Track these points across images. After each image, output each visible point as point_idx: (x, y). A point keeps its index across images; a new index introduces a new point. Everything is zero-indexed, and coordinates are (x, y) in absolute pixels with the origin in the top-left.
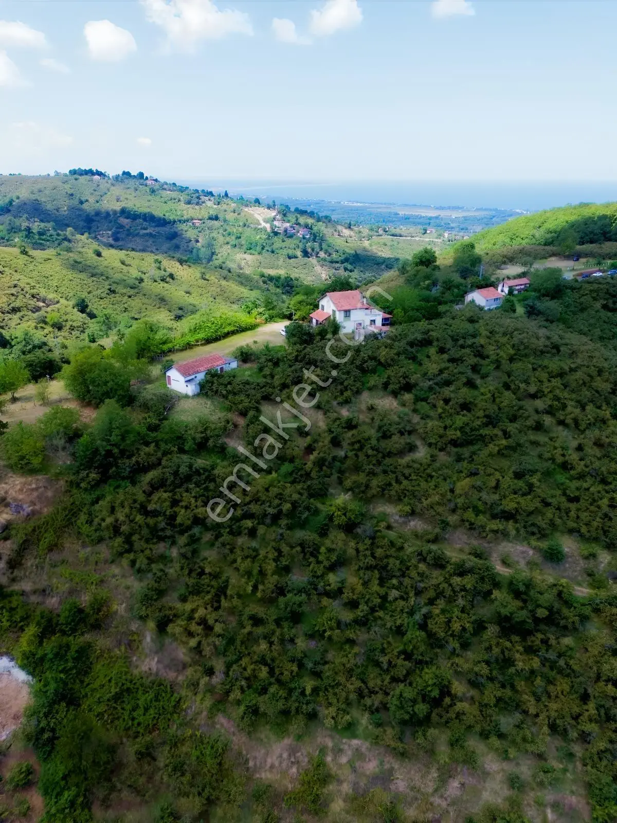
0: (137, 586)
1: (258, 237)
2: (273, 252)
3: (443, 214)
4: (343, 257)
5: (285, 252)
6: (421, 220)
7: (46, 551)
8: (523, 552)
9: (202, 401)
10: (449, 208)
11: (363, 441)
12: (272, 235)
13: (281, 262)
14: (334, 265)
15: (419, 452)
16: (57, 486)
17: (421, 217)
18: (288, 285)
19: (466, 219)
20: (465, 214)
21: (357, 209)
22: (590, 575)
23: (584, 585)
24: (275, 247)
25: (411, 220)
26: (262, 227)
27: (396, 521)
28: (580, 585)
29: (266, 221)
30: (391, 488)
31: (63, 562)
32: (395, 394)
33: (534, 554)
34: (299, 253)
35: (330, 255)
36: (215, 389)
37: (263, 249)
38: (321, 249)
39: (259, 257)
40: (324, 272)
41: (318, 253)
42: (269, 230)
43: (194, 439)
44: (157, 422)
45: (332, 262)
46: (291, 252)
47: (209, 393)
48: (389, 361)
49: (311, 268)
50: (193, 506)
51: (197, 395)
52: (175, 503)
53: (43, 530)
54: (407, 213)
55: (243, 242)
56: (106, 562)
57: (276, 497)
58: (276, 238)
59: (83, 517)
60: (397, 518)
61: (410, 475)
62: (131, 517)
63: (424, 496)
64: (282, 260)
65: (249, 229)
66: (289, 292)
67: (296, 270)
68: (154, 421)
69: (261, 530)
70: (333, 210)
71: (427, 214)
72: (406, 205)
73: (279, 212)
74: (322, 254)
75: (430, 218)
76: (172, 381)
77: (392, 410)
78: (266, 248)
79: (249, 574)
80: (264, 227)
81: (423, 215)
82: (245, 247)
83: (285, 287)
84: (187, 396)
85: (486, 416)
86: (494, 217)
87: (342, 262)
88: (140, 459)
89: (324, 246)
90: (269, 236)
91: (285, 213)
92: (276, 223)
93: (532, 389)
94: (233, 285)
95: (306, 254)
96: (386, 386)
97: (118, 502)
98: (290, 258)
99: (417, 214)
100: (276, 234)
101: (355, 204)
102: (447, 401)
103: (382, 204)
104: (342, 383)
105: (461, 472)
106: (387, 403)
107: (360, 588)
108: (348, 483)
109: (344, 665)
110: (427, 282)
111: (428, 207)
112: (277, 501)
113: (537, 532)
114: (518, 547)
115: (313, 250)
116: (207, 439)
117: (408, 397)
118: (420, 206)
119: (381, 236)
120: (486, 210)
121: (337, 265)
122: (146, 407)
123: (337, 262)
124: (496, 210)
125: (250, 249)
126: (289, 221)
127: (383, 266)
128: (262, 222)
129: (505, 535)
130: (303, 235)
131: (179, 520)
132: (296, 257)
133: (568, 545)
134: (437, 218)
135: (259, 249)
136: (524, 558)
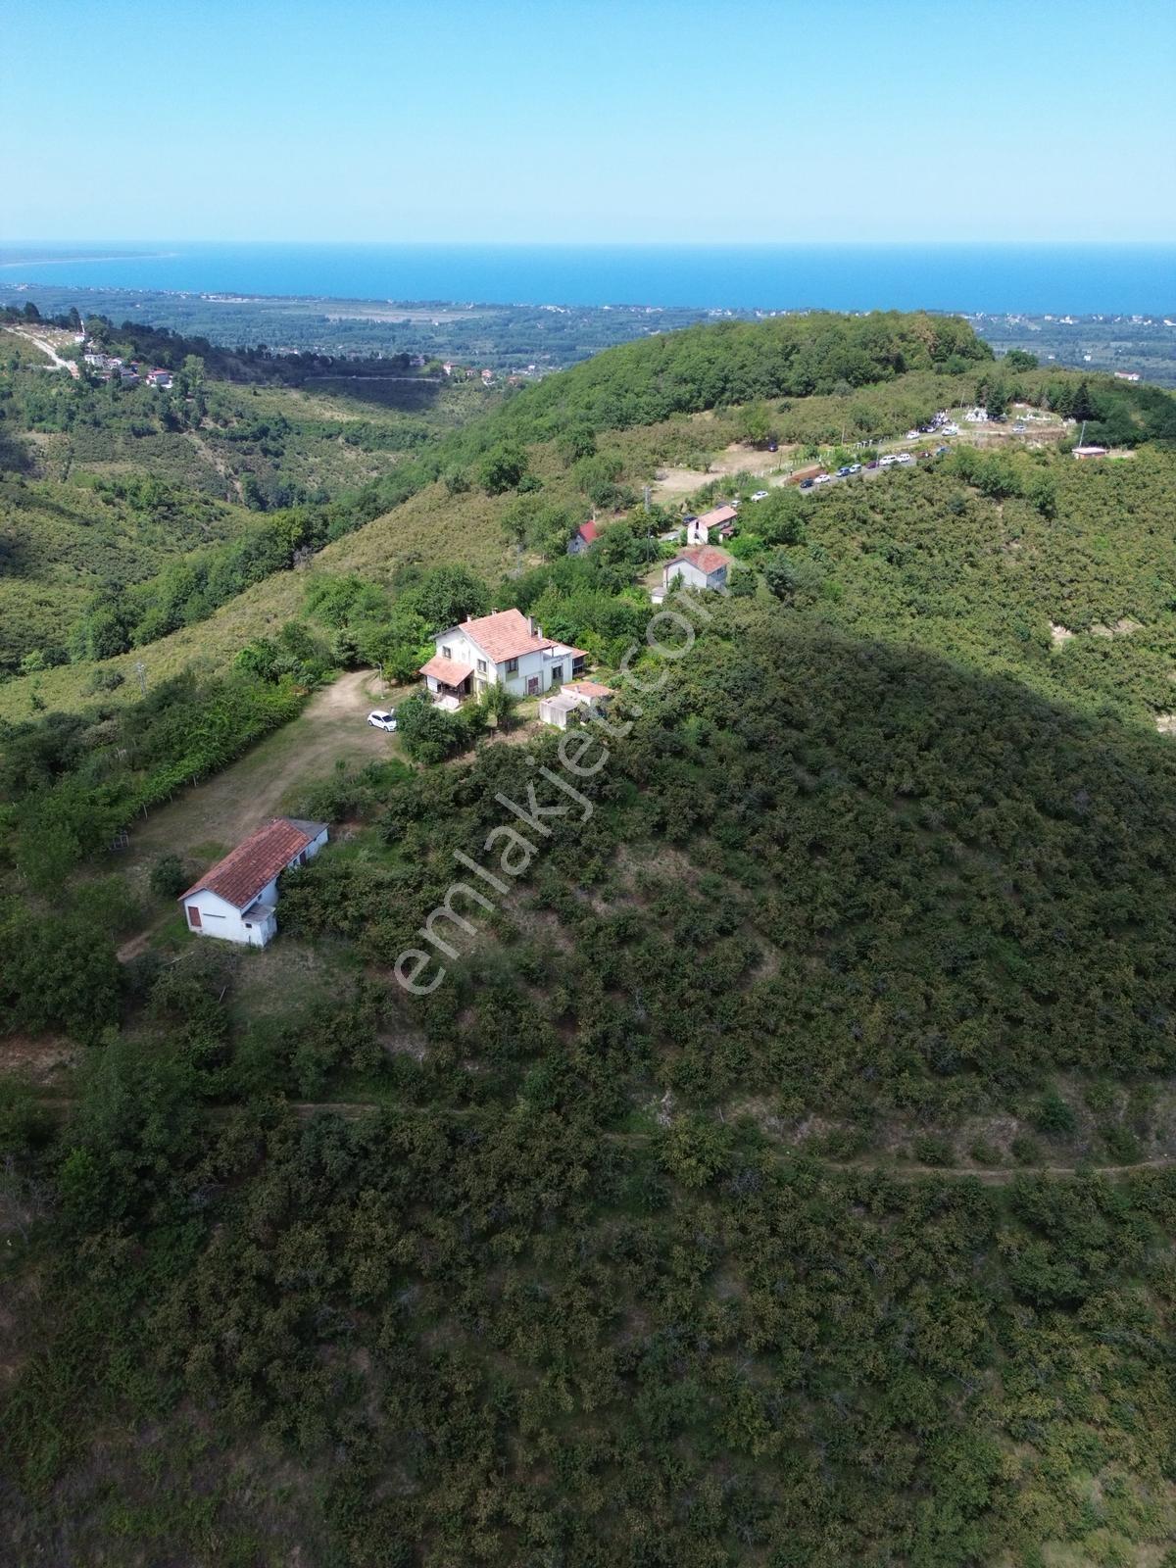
0: (306, 1483)
1: (54, 392)
2: (97, 424)
3: (417, 317)
4: (255, 426)
5: (125, 423)
6: (376, 332)
7: (51, 1481)
8: (1002, 1128)
9: (293, 952)
10: (423, 305)
11: (666, 971)
12: (86, 385)
13: (119, 446)
14: (239, 444)
15: (767, 964)
16: (21, 1295)
17: (374, 326)
18: (161, 503)
19: (461, 326)
20: (458, 317)
21: (239, 310)
22: (1109, 1139)
23: (1104, 1159)
24: (101, 410)
25: (355, 332)
26: (58, 368)
27: (773, 1129)
28: (1099, 1163)
29: (64, 354)
30: (752, 1064)
31: (104, 1494)
32: (680, 844)
33: (1020, 1126)
34: (157, 424)
35: (226, 424)
36: (316, 918)
37: (71, 418)
38: (205, 413)
39: (67, 438)
40: (219, 460)
41: (200, 421)
42: (76, 375)
43: (318, 1063)
44: (217, 1044)
45: (233, 439)
46: (138, 422)
47: (305, 929)
48: (645, 770)
49: (190, 454)
50: (379, 1241)
51: (274, 941)
52: (334, 1244)
53: (23, 1431)
54: (344, 317)
55: (21, 405)
56: (210, 1451)
57: (548, 1158)
58: (97, 394)
59: (118, 1358)
60: (773, 1121)
61: (777, 1026)
62: (252, 1323)
63: (816, 1065)
64: (121, 439)
65: (28, 374)
66: (165, 518)
67: (159, 460)
68: (210, 1044)
69: (542, 1246)
70: (189, 315)
71: (384, 319)
72: (338, 301)
73: (90, 334)
74: (209, 424)
75: (392, 327)
76: (202, 917)
77: (685, 880)
78: (79, 417)
79: (546, 1361)
80: (64, 369)
81: (378, 320)
82: (26, 417)
83: (155, 507)
84: (251, 949)
85: (861, 860)
86: (510, 321)
87: (256, 438)
88: (219, 1163)
89: (210, 405)
90: (81, 389)
91: (106, 336)
92: (90, 359)
93: (908, 785)
94: (43, 519)
95: (172, 424)
96: (660, 828)
97: (203, 1292)
98: (139, 434)
99: (364, 318)
100: (96, 383)
101: (233, 301)
102: (782, 841)
103: (287, 298)
104: (577, 842)
105: (859, 993)
106: (668, 865)
107: (774, 1313)
108: (665, 1072)
109: (805, 1502)
110: (561, 533)
111: (381, 303)
112: (555, 1170)
113: (1016, 1083)
114: (993, 1121)
115: (187, 414)
116: (345, 1054)
117: (706, 844)
118: (365, 303)
119: (319, 374)
120: (493, 307)
121: (246, 444)
122: (177, 1009)
123: (245, 438)
124: (511, 307)
125: (41, 420)
126: (119, 355)
127: (341, 440)
128: (55, 357)
129: (972, 1106)
130: (159, 384)
131: (358, 1287)
132: (152, 433)
133: (1065, 1090)
134: (405, 325)
135: (61, 418)
136: (1005, 1138)
